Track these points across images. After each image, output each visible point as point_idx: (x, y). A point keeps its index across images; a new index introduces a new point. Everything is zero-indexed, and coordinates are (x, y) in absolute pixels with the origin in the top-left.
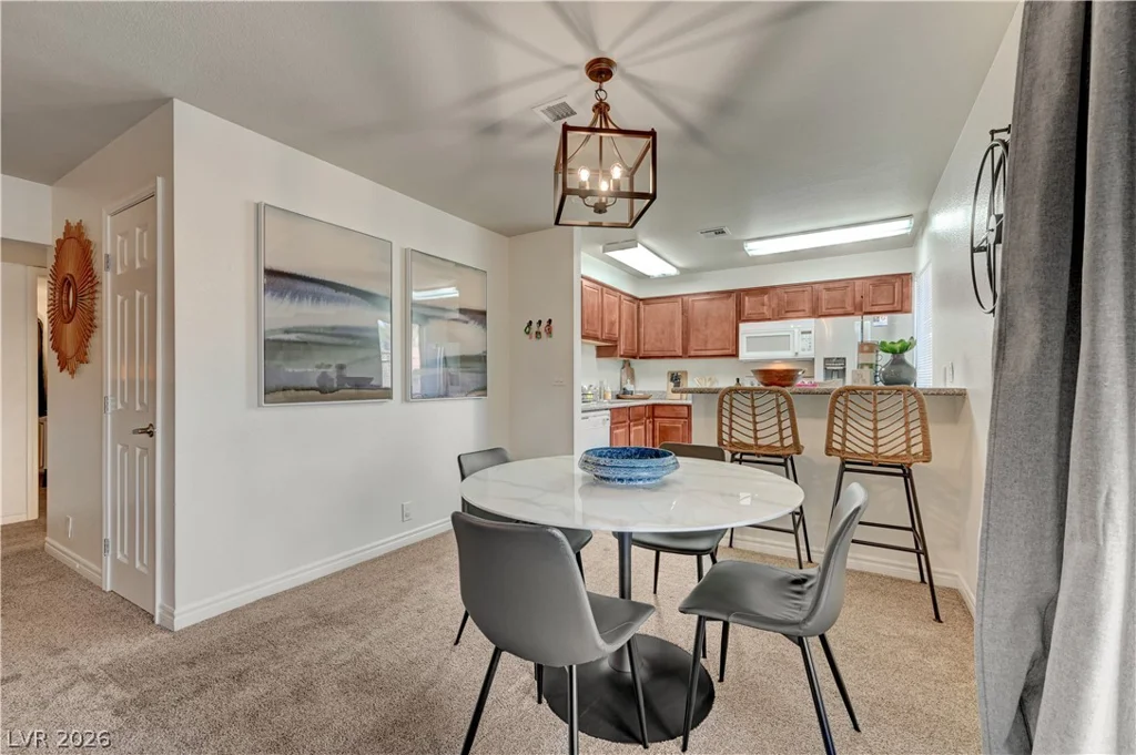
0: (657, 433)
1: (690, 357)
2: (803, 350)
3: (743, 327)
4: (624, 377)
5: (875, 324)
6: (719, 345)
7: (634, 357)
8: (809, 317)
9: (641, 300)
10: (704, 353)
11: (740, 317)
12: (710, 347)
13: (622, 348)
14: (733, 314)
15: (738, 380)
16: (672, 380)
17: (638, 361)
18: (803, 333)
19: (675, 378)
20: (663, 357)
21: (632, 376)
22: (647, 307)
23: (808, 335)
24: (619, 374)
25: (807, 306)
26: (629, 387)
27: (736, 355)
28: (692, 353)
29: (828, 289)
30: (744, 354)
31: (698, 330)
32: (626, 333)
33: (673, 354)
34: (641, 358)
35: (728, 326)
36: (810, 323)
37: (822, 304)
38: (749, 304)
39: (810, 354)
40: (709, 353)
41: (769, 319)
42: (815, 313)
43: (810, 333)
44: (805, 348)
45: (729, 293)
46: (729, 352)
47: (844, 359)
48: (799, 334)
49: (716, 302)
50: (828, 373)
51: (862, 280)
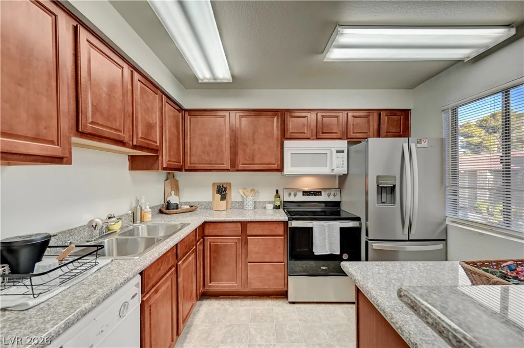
0: (208, 253)
1: (238, 170)
2: (338, 167)
3: (287, 144)
4: (168, 189)
5: (419, 145)
6: (267, 159)
7: (180, 170)
8: (341, 139)
9: (186, 110)
10: (251, 167)
11: (285, 135)
12: (257, 161)
13: (165, 158)
14: (276, 132)
15: (277, 191)
16: (218, 192)
17: (184, 173)
18: (338, 152)
19: (222, 191)
20: (210, 170)
21: (176, 188)
22: (193, 119)
23: (342, 154)
24: (161, 187)
25: (338, 130)
26: (174, 199)
27: (281, 169)
28: (241, 167)
29: (355, 116)
30: (288, 169)
31: (245, 144)
32: (170, 142)
33: (222, 167)
34: (186, 170)
35: (274, 143)
36: (343, 144)
37: (350, 127)
38: (292, 123)
39: (344, 170)
40: (256, 167)
41: (309, 139)
42: (344, 136)
43: (343, 152)
44: (338, 165)
45: (275, 112)
46: (275, 167)
47: (395, 177)
48: (334, 152)
49: (263, 120)
50: (381, 190)
51: (379, 112)
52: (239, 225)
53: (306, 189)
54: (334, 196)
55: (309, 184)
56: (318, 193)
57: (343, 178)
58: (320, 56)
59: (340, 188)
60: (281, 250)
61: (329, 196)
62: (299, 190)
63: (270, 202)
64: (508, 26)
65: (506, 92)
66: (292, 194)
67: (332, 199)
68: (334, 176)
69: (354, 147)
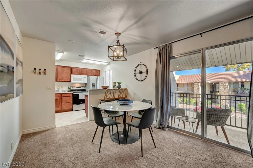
1: (58, 81)
3: (72, 75)
5: (99, 78)
6: (66, 79)
8: (85, 75)
10: (62, 80)
11: (71, 73)
12: (64, 79)
14: (70, 72)
15: (69, 87)
25: (85, 73)
27: (70, 81)
28: (59, 80)
29: (89, 70)
30: (72, 81)
31: (60, 75)
35: (69, 75)
36: (86, 76)
37: (88, 73)
38: (74, 70)
39: (86, 82)
40: (64, 81)
41: (78, 74)
42: (86, 74)
43: (86, 78)
44: (85, 81)
45: (69, 67)
46: (69, 81)
47: (95, 83)
48: (84, 78)
49: (65, 69)
50: (93, 86)
51: (94, 70)
52: (60, 94)
53: (77, 87)
54: (84, 88)
55: (78, 85)
56: (80, 87)
57: (86, 84)
58: (81, 60)
59: (86, 86)
60: (71, 100)
61: (83, 88)
62: (75, 87)
63: (67, 90)
64: (107, 63)
65: (109, 71)
66: (73, 88)
67: (84, 89)
68: (84, 83)
69: (89, 77)
